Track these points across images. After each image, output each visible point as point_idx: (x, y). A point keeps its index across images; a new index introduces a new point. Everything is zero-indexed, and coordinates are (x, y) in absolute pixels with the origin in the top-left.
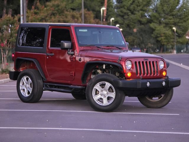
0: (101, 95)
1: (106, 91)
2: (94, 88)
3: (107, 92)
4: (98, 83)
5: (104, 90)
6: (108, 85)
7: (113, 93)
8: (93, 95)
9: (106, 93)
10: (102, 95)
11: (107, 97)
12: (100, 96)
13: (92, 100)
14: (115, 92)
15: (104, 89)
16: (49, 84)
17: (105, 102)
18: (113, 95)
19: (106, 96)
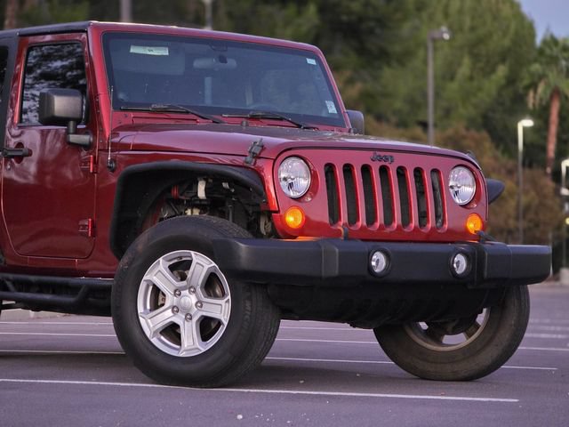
0: (173, 311)
1: (194, 292)
2: (145, 278)
3: (197, 297)
4: (161, 259)
5: (184, 288)
6: (202, 265)
7: (222, 302)
8: (140, 309)
9: (192, 299)
10: (175, 309)
11: (195, 319)
12: (169, 313)
13: (137, 332)
14: (229, 297)
15: (184, 283)
16: (11, 276)
17: (191, 344)
18: (221, 309)
19: (196, 313)
